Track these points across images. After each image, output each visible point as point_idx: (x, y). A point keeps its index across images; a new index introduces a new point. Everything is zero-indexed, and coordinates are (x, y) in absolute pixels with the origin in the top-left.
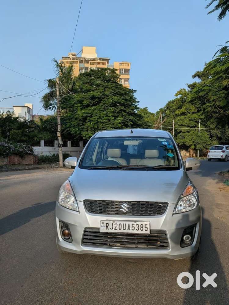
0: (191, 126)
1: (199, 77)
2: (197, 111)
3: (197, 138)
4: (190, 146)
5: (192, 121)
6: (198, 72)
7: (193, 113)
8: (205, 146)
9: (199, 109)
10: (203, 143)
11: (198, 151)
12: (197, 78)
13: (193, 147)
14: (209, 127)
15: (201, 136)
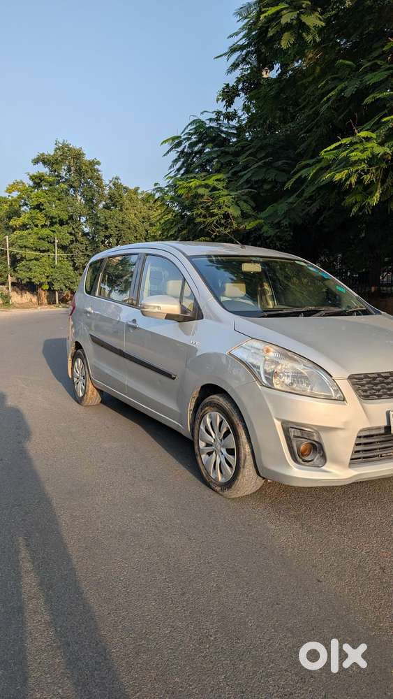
0: (41, 249)
1: (44, 163)
2: (49, 223)
3: (52, 270)
4: (41, 284)
5: (43, 241)
6: (43, 155)
7: (42, 226)
8: (67, 285)
9: (54, 220)
10: (65, 279)
11: (57, 293)
12: (40, 164)
13: (46, 287)
14: (72, 252)
15: (61, 268)
